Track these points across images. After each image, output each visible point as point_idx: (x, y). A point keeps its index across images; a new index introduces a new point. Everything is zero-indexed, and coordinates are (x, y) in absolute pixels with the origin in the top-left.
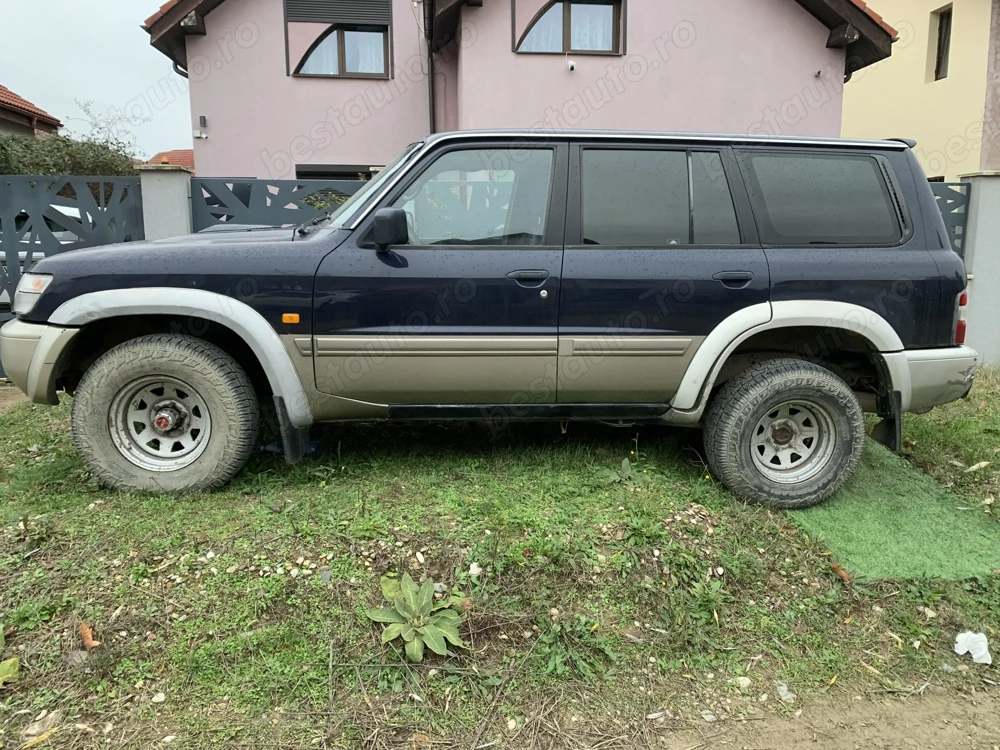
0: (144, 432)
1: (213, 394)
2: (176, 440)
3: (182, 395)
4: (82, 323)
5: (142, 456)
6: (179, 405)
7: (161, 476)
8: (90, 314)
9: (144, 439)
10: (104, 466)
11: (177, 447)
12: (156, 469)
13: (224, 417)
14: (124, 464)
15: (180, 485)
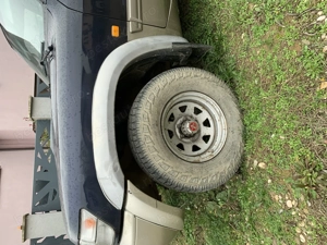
0: (199, 145)
1: (173, 84)
2: (202, 125)
3: (172, 118)
4: (123, 176)
5: (216, 143)
6: (179, 122)
7: (231, 126)
8: (115, 170)
9: (203, 146)
10: (228, 165)
11: (207, 123)
12: (225, 132)
13: (189, 79)
14: (225, 151)
15: (236, 112)
